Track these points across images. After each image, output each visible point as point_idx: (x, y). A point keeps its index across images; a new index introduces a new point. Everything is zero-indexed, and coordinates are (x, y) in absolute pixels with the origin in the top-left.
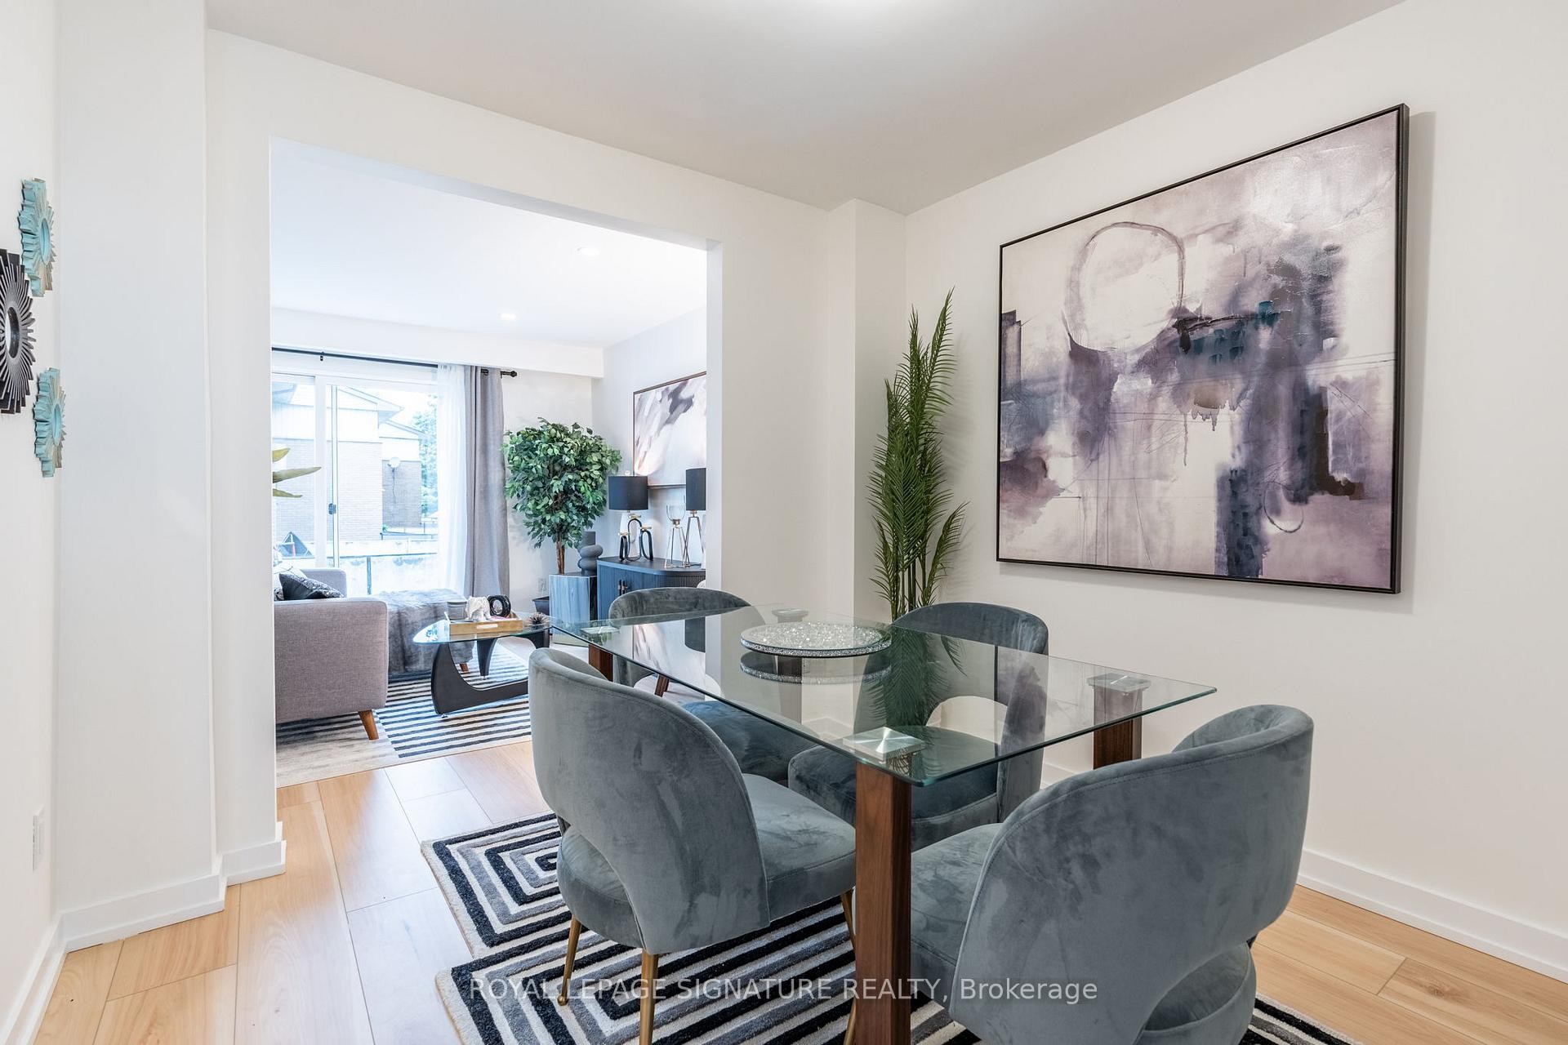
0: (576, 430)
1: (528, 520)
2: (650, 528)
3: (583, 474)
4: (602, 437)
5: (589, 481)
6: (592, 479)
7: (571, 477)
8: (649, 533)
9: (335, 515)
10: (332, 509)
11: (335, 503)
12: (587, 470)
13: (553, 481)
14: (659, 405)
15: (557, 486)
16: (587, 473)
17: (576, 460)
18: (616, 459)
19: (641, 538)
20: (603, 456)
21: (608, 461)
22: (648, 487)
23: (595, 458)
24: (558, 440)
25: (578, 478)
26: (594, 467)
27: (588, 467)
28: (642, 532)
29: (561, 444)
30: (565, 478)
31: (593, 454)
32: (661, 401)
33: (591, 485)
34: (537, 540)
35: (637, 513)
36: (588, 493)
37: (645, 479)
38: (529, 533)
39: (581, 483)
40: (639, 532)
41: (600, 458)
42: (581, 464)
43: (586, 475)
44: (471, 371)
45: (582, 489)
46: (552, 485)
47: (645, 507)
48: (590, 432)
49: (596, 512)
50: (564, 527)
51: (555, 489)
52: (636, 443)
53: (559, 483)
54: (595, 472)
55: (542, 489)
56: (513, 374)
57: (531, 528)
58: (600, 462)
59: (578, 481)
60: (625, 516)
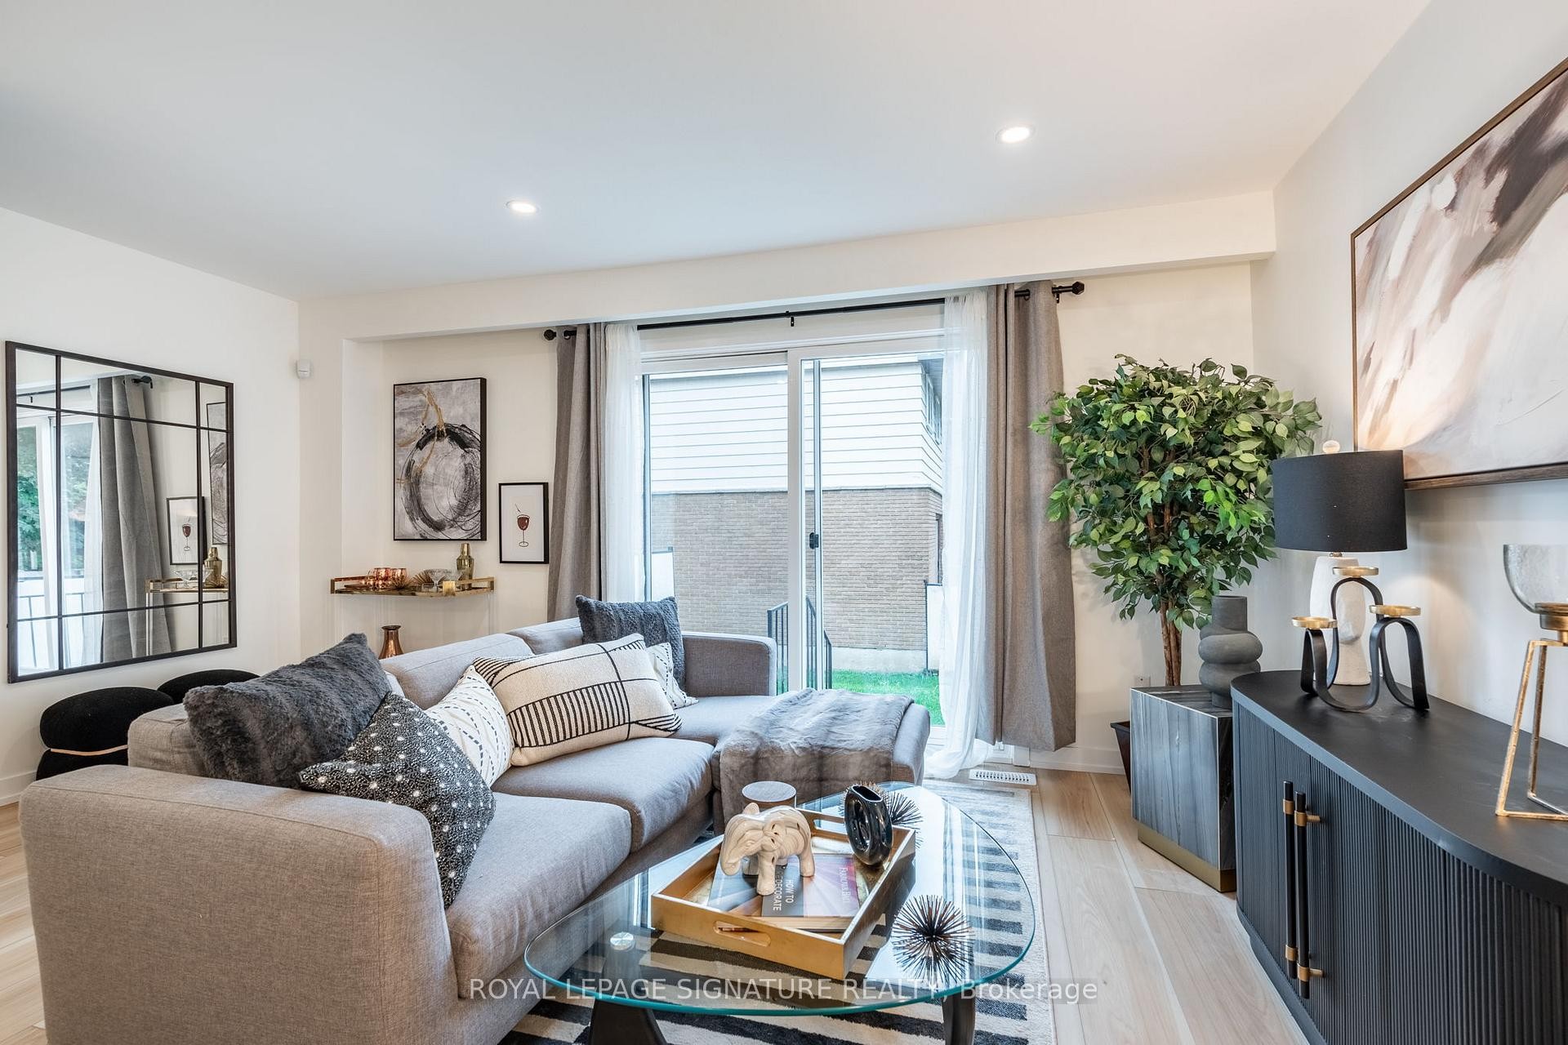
0: (1207, 374)
1: (1100, 562)
2: (1417, 612)
3: (1213, 463)
4: (1271, 378)
5: (1230, 479)
6: (1239, 474)
7: (1179, 471)
8: (1410, 628)
9: (818, 549)
10: (814, 541)
11: (817, 532)
12: (1225, 453)
13: (1142, 483)
14: (1446, 222)
15: (1151, 491)
16: (1225, 460)
17: (1196, 433)
18: (1305, 422)
19: (1379, 642)
20: (1267, 418)
21: (1282, 430)
22: (1406, 483)
23: (1245, 424)
24: (1152, 394)
25: (1202, 471)
26: (1244, 445)
27: (1228, 447)
28: (1383, 621)
29: (1157, 401)
30: (1168, 476)
31: (1241, 417)
32: (1452, 206)
33: (1234, 487)
34: (1124, 602)
35: (1364, 561)
36: (1227, 507)
37: (1395, 460)
38: (1107, 590)
39: (1204, 484)
40: (1371, 620)
41: (1259, 423)
42: (1211, 442)
43: (1221, 466)
44: (997, 296)
45: (1209, 497)
46: (1140, 492)
47: (1397, 542)
48: (1240, 372)
49: (1256, 548)
50: (1176, 582)
51: (1145, 501)
52: (1360, 367)
53: (1155, 486)
54: (1246, 456)
55: (1122, 503)
56: (1077, 288)
57: (1111, 580)
58: (1257, 432)
59: (1198, 480)
60: (1325, 568)
